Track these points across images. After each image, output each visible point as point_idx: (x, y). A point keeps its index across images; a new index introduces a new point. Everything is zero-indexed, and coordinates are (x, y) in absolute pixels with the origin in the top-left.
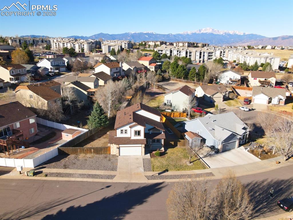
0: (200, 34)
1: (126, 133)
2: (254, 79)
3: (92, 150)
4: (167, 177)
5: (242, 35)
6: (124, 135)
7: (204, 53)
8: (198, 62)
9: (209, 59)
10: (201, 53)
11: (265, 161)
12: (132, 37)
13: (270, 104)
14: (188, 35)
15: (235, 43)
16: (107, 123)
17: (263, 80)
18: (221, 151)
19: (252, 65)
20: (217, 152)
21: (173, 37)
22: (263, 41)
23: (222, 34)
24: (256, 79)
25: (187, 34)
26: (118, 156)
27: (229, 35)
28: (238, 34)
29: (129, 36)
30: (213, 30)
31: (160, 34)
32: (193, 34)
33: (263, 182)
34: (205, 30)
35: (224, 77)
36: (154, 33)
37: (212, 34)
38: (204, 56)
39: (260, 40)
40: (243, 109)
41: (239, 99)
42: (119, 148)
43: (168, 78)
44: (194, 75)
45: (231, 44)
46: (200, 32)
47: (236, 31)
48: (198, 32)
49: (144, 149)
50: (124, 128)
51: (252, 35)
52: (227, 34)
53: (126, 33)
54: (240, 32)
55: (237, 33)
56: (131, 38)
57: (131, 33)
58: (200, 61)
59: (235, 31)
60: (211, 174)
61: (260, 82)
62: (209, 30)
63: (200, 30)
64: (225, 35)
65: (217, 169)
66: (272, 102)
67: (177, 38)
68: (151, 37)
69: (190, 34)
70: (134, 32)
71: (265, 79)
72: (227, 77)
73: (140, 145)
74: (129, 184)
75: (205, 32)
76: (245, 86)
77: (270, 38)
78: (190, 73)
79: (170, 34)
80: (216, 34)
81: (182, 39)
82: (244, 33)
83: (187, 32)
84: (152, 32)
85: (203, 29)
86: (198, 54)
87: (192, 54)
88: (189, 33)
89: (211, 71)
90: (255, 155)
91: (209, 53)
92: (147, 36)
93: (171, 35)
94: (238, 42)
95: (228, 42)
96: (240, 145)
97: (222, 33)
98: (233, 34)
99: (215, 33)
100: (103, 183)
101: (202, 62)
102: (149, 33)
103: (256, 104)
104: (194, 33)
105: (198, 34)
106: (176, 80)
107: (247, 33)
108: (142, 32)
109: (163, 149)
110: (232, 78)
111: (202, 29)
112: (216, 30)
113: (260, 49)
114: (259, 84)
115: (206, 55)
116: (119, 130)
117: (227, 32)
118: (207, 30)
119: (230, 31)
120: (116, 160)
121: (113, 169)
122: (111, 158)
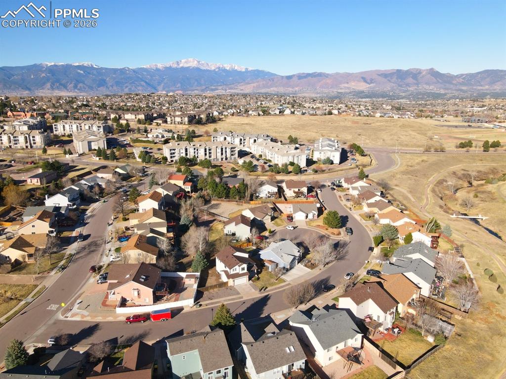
0: (178, 68)
1: (236, 270)
2: (289, 190)
4: (269, 291)
5: (244, 72)
6: (235, 272)
7: (226, 148)
8: (220, 160)
9: (232, 155)
10: (222, 149)
11: (314, 270)
12: (49, 73)
13: (308, 219)
14: (158, 70)
15: (235, 84)
17: (296, 190)
18: (289, 269)
20: (287, 270)
21: (131, 73)
22: (273, 80)
23: (214, 70)
24: (291, 190)
25: (156, 68)
26: (233, 286)
27: (225, 70)
28: (238, 70)
29: (43, 72)
30: (199, 62)
31: (106, 69)
32: (166, 68)
33: (315, 282)
34: (186, 62)
36: (95, 66)
37: (198, 69)
38: (226, 152)
39: (269, 80)
40: (289, 228)
41: (282, 216)
42: (234, 281)
43: (208, 198)
45: (230, 86)
46: (179, 65)
47: (234, 65)
48: (175, 66)
49: (248, 278)
50: (234, 268)
51: (258, 71)
52: (222, 70)
53: (35, 65)
54: (240, 67)
55: (236, 68)
56: (48, 75)
57: (47, 65)
58: (222, 159)
59: (232, 66)
60: (289, 284)
61: (295, 192)
62: (193, 64)
63: (178, 62)
64: (219, 71)
65: (291, 280)
66: (309, 217)
67: (139, 76)
68: (89, 73)
69: (161, 68)
70: (53, 64)
71: (299, 190)
72: (265, 190)
73: (246, 276)
74: (253, 299)
75: (186, 65)
76: (283, 198)
77: (282, 77)
78: (231, 192)
79: (126, 68)
80: (204, 70)
81: (148, 76)
82: (247, 69)
83: (156, 65)
84: (90, 63)
85: (183, 61)
86: (219, 150)
87: (212, 151)
88: (160, 66)
89: (250, 187)
90: (308, 267)
91: (232, 148)
92: (82, 72)
93: (128, 70)
94: (240, 83)
95: (225, 83)
96: (298, 263)
97: (213, 68)
98: (231, 70)
99: (202, 68)
100: (241, 301)
101: (224, 159)
102: (85, 65)
103: (297, 220)
104: (168, 66)
105: (176, 69)
106: (217, 200)
107: (250, 69)
108: (70, 63)
109: (256, 275)
111: (181, 61)
112: (203, 62)
113: (278, 115)
114: (294, 195)
115: (228, 151)
116: (232, 270)
117: (221, 66)
118: (190, 62)
119: (225, 66)
120: (235, 288)
121: (238, 293)
122: (232, 288)
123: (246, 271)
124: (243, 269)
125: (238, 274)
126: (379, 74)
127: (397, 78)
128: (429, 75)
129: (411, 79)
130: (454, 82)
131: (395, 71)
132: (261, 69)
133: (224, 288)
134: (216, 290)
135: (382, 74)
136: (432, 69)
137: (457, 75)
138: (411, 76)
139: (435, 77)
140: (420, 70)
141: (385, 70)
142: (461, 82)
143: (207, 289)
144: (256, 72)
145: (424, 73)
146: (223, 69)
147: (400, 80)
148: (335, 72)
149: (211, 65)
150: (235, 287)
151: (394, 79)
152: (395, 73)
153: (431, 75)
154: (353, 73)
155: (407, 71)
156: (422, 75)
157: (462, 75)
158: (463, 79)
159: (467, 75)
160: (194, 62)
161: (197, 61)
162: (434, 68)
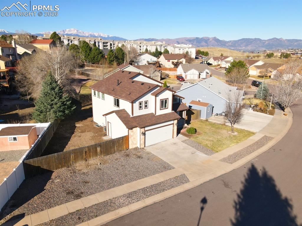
1: (146, 106)
2: (168, 61)
3: (98, 148)
6: (144, 112)
16: (74, 108)
17: (175, 61)
19: (153, 52)
24: (169, 61)
26: (143, 148)
28: (103, 36)
34: (69, 31)
35: (141, 61)
37: (77, 35)
41: (170, 78)
42: (144, 134)
43: (81, 64)
44: (113, 58)
47: (100, 33)
49: (176, 128)
50: (143, 99)
60: (266, 139)
63: (64, 31)
72: (144, 60)
73: (172, 122)
75: (69, 33)
97: (87, 35)
98: (98, 36)
99: (80, 35)
103: (189, 79)
106: (92, 66)
107: (110, 36)
110: (149, 60)
111: (66, 30)
112: (80, 31)
114: (173, 66)
116: (136, 105)
117: (92, 34)
118: (72, 31)
119: (95, 34)
120: (148, 153)
121: (166, 167)
122: (139, 154)
123: (169, 110)
124: (164, 103)
125: (152, 116)
126: (187, 40)
127: (196, 43)
128: (214, 41)
129: (204, 43)
130: (227, 45)
131: (195, 38)
132: (117, 36)
133: (117, 155)
134: (94, 161)
135: (188, 40)
136: (215, 38)
137: (228, 41)
138: (204, 41)
139: (217, 42)
140: (209, 38)
141: (190, 38)
142: (230, 45)
143: (65, 162)
144: (114, 38)
145: (211, 40)
146: (93, 35)
147: (198, 44)
148: (161, 38)
149: (86, 33)
150: (148, 149)
151: (195, 43)
152: (195, 39)
153: (215, 41)
154: (172, 39)
155: (202, 38)
156: (210, 40)
157: (231, 41)
158: (232, 43)
159: (233, 41)
160: (74, 31)
161: (77, 30)
162: (216, 37)
